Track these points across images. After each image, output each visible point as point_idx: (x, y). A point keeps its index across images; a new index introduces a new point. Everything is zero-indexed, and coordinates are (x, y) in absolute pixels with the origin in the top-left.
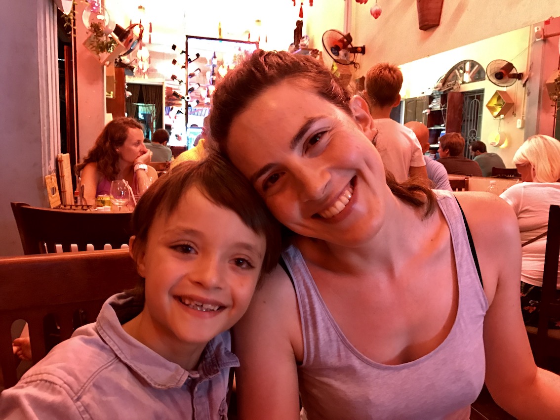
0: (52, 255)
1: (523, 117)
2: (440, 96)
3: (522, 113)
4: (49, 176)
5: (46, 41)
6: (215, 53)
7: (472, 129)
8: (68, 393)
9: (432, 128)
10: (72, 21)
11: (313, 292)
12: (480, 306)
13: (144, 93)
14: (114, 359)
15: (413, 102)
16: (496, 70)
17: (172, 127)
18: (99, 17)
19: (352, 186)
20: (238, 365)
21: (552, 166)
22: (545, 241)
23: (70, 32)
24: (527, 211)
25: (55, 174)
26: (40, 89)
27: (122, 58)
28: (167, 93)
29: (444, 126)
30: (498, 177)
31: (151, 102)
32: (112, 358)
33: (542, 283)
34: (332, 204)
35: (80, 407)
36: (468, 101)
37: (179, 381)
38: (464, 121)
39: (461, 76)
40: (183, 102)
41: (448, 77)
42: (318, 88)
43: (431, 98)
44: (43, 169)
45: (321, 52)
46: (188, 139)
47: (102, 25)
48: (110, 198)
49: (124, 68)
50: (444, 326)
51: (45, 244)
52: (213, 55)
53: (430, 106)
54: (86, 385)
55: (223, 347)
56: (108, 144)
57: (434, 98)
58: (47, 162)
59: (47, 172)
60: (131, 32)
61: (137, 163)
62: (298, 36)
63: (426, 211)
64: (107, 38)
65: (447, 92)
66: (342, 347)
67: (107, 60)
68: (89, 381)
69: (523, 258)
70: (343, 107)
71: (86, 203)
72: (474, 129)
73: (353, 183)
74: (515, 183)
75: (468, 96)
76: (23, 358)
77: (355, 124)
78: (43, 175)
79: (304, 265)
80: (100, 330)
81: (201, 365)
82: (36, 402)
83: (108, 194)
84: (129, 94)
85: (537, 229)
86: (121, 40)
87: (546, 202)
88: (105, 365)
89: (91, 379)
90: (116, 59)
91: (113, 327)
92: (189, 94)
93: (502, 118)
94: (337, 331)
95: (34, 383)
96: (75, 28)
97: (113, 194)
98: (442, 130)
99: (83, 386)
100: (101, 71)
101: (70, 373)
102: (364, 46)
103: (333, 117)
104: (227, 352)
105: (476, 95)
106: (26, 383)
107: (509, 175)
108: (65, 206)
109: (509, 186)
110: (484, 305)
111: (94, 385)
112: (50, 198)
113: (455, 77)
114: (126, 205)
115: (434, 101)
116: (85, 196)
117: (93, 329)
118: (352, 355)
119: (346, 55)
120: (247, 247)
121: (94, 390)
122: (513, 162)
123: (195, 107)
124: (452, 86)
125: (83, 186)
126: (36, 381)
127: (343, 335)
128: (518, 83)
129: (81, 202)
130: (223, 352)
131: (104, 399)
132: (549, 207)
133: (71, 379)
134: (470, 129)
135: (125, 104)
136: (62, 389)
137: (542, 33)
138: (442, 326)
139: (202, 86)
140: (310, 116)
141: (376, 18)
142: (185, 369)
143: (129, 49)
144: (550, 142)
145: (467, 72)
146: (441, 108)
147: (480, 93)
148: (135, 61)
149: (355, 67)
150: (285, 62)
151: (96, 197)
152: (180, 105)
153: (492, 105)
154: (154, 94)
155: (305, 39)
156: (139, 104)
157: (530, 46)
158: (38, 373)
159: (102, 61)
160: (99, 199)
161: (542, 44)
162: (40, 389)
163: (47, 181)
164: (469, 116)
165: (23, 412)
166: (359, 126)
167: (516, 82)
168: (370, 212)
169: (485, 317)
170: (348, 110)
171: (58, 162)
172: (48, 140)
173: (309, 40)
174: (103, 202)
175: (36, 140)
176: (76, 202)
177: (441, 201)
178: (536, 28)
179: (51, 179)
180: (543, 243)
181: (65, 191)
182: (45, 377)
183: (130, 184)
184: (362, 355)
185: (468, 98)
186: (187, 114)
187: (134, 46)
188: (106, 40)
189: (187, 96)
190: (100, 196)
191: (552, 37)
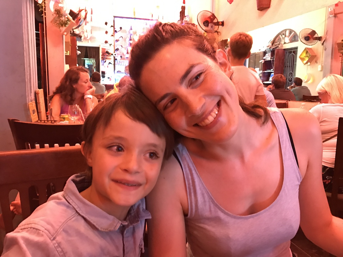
0: (33, 150)
1: (322, 64)
2: (270, 52)
3: (321, 61)
4: (31, 102)
5: (27, 20)
6: (131, 27)
7: (290, 72)
8: (47, 236)
9: (266, 72)
10: (44, 7)
11: (194, 172)
12: (297, 179)
13: (88, 52)
14: (75, 213)
15: (253, 56)
16: (305, 35)
17: (105, 73)
18: (60, 5)
19: (218, 106)
20: (150, 217)
21: (340, 94)
22: (336, 140)
23: (43, 15)
24: (324, 121)
25: (34, 101)
26: (25, 49)
27: (74, 30)
28: (102, 52)
29: (273, 70)
30: (306, 101)
31: (92, 57)
32: (74, 213)
33: (334, 165)
34: (206, 118)
35: (55, 244)
36: (287, 54)
37: (116, 226)
38: (285, 67)
39: (283, 39)
40: (112, 57)
41: (275, 40)
42: (196, 45)
43: (265, 53)
44: (27, 98)
45: (197, 25)
46: (115, 80)
47: (62, 10)
48: (68, 116)
49: (76, 37)
50: (275, 192)
51: (29, 144)
52: (130, 28)
53: (264, 58)
54: (58, 230)
55: (141, 207)
56: (68, 83)
57: (267, 53)
58: (29, 94)
59: (30, 101)
60: (80, 14)
61: (86, 94)
62: (182, 16)
63: (263, 121)
64: (65, 18)
65: (275, 49)
66: (212, 205)
67: (65, 32)
68: (60, 228)
69: (323, 150)
70: (212, 57)
71: (54, 119)
72: (292, 72)
73: (219, 104)
74: (317, 104)
75: (288, 51)
76: (17, 213)
77: (220, 68)
78: (27, 102)
79: (188, 156)
80: (66, 196)
81: (128, 218)
82: (28, 242)
83: (67, 114)
84: (79, 52)
85: (331, 132)
86: (74, 19)
87: (337, 116)
88: (70, 217)
89: (62, 226)
90: (71, 31)
91: (74, 194)
92: (116, 52)
93: (309, 64)
94: (209, 196)
95: (26, 230)
96: (45, 11)
97: (70, 113)
98: (272, 73)
99: (57, 231)
100: (62, 38)
101: (49, 223)
102: (223, 21)
103: (206, 63)
104: (143, 209)
105: (292, 51)
106: (21, 229)
107: (314, 100)
108: (41, 121)
109: (313, 107)
110: (299, 178)
111: (63, 230)
112: (32, 116)
113: (280, 40)
114: (79, 120)
115: (267, 55)
116: (53, 115)
117: (62, 196)
118: (218, 210)
119: (212, 27)
120: (155, 146)
121: (64, 233)
122: (316, 91)
123: (120, 60)
124: (278, 45)
125: (51, 109)
126: (28, 228)
127: (213, 198)
128: (319, 43)
129: (51, 118)
130: (141, 210)
131: (70, 238)
132: (338, 119)
133: (49, 227)
134: (289, 71)
135: (77, 58)
136: (43, 233)
137: (333, 12)
138: (274, 192)
139: (124, 47)
140: (191, 63)
141: (230, 3)
142: (119, 219)
143: (79, 25)
144: (339, 78)
145: (287, 37)
146: (271, 59)
147: (295, 49)
148: (82, 32)
149: (218, 34)
150: (175, 30)
151: (60, 115)
152: (110, 59)
153: (302, 57)
154: (95, 52)
155: (186, 17)
156: (85, 59)
157: (326, 20)
158: (29, 223)
159: (62, 32)
160: (61, 117)
161: (333, 18)
162: (30, 233)
163: (30, 106)
164: (288, 64)
165: (20, 248)
166: (221, 69)
167: (317, 42)
168: (230, 122)
169: (300, 186)
170: (214, 59)
171: (36, 94)
172: (29, 81)
173: (189, 18)
174: (64, 119)
175: (23, 80)
176: (48, 119)
177: (273, 114)
178: (329, 9)
179: (32, 104)
180: (335, 141)
181: (41, 112)
182: (33, 226)
183: (80, 107)
184: (224, 210)
185: (288, 53)
186: (114, 65)
187: (82, 23)
188: (65, 20)
189: (115, 54)
190: (62, 114)
191: (340, 14)
